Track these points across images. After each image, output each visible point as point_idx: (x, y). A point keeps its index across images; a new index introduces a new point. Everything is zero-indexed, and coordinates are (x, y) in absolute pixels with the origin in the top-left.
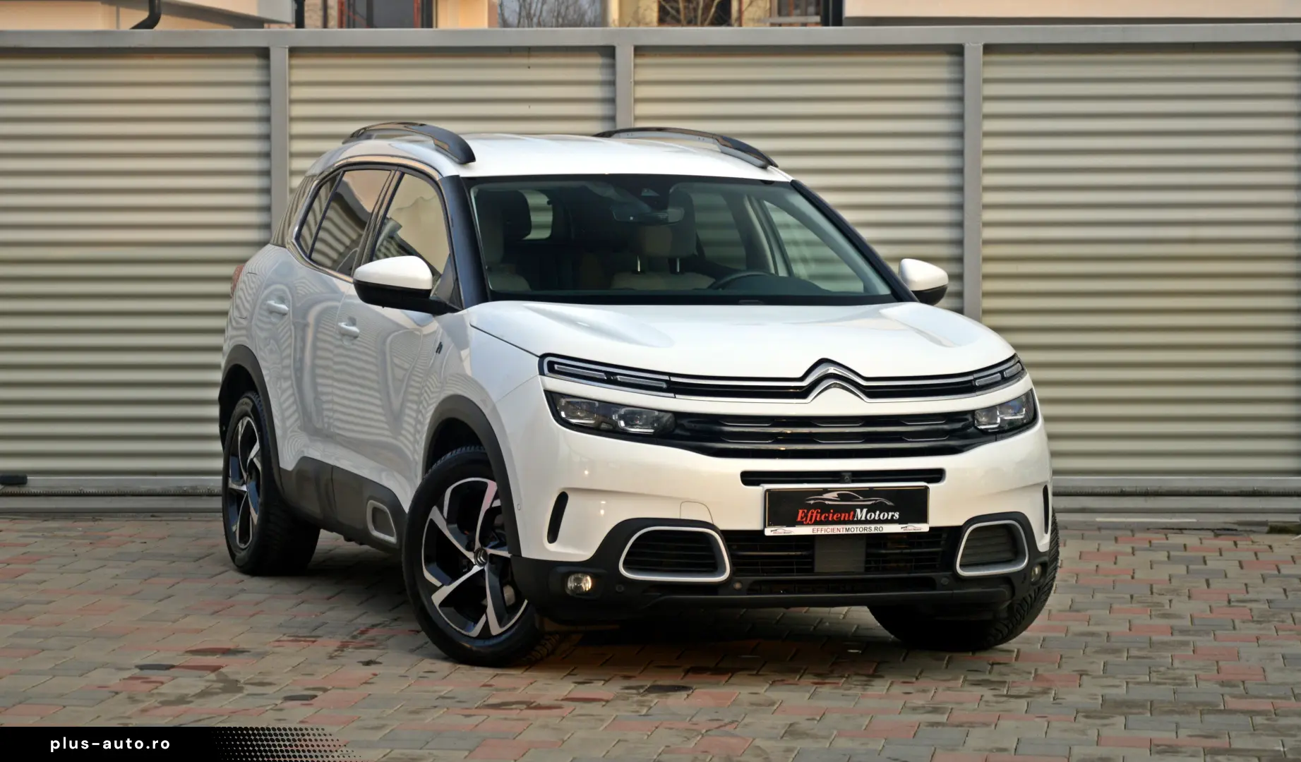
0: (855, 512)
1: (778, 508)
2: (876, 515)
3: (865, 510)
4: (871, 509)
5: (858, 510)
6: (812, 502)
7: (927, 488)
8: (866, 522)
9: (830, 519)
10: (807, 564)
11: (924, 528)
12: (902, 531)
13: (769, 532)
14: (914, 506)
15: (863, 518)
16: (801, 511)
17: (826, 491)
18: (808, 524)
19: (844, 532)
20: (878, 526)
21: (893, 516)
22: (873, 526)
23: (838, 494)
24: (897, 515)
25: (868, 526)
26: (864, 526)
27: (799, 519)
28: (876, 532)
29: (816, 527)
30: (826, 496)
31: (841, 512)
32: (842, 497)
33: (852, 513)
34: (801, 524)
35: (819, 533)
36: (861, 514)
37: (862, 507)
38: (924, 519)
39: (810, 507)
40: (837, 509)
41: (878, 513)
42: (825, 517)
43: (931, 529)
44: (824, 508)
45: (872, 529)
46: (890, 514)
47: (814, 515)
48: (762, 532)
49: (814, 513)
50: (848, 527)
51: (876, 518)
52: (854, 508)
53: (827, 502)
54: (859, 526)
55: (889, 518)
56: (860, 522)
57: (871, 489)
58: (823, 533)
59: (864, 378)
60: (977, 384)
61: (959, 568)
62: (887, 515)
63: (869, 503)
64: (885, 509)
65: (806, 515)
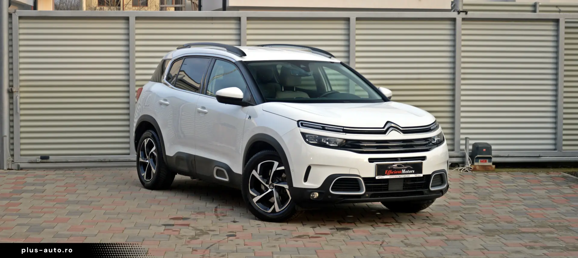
0: (402, 171)
1: (380, 170)
2: (408, 172)
3: (405, 170)
4: (406, 170)
5: (403, 170)
6: (390, 168)
7: (422, 163)
8: (405, 174)
9: (395, 173)
10: (386, 188)
11: (421, 175)
12: (415, 176)
13: (377, 178)
14: (418, 168)
15: (404, 173)
16: (386, 171)
17: (394, 164)
18: (388, 175)
19: (399, 177)
21: (412, 172)
22: (407, 175)
23: (397, 165)
24: (414, 171)
25: (405, 175)
27: (386, 173)
28: (408, 177)
29: (391, 176)
30: (394, 166)
31: (397, 171)
32: (399, 166)
33: (401, 171)
34: (386, 175)
35: (391, 178)
36: (404, 171)
37: (404, 169)
38: (421, 172)
39: (389, 169)
40: (397, 170)
41: (408, 171)
42: (393, 173)
43: (423, 175)
44: (393, 170)
46: (412, 171)
48: (375, 178)
49: (390, 172)
50: (400, 175)
52: (401, 170)
53: (394, 168)
54: (403, 175)
57: (406, 163)
58: (393, 178)
59: (401, 127)
60: (431, 128)
61: (430, 187)
62: (411, 172)
63: (406, 168)
64: (410, 169)
65: (388, 172)
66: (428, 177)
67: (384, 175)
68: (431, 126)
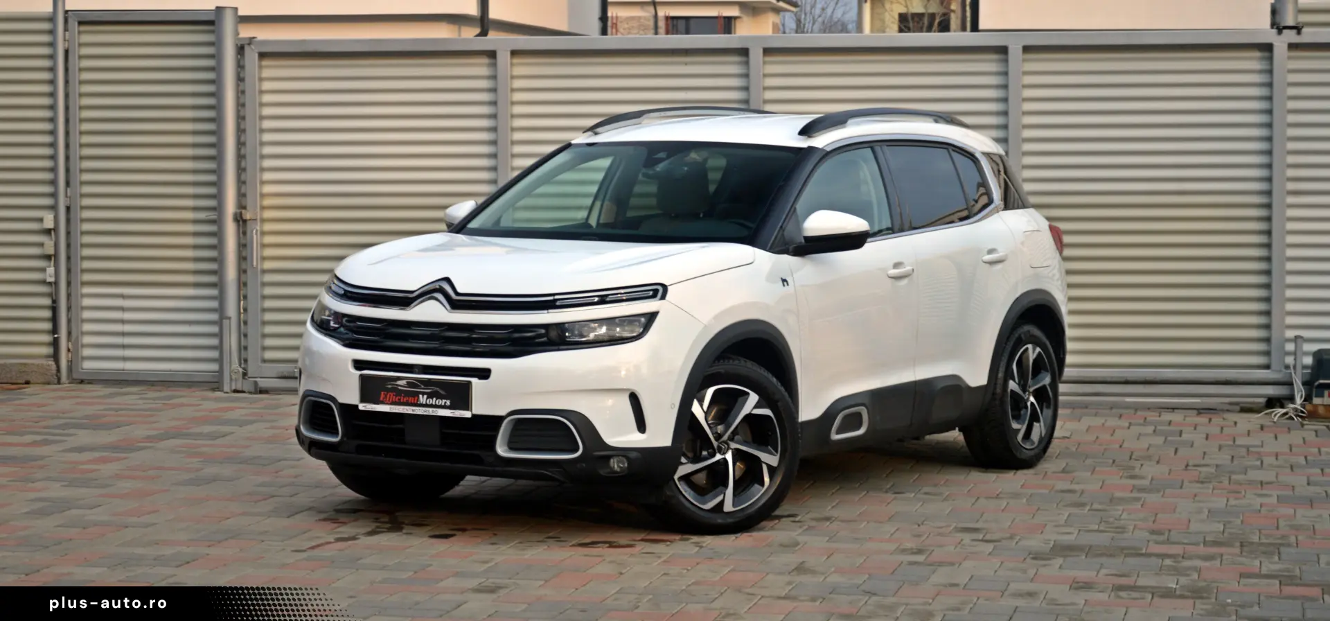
0: (418, 397)
1: (370, 389)
2: (433, 401)
3: (425, 396)
4: (430, 396)
5: (421, 396)
6: (390, 386)
7: (469, 383)
8: (426, 406)
9: (402, 400)
11: (467, 414)
12: (451, 415)
13: (362, 407)
14: (461, 396)
15: (424, 403)
16: (382, 393)
17: (399, 379)
18: (387, 404)
19: (411, 412)
20: (434, 409)
21: (445, 403)
22: (431, 410)
23: (407, 382)
24: (448, 403)
25: (427, 409)
26: (424, 409)
27: (381, 399)
28: (433, 414)
29: (393, 407)
30: (400, 383)
31: (409, 397)
32: (410, 384)
33: (416, 398)
34: (382, 403)
35: (394, 411)
36: (423, 399)
37: (423, 394)
39: (388, 390)
40: (407, 394)
41: (434, 399)
42: (399, 399)
43: (474, 416)
44: (398, 392)
45: (430, 412)
46: (444, 401)
47: (392, 396)
48: (357, 406)
49: (391, 396)
50: (414, 408)
51: (434, 403)
52: (417, 394)
53: (399, 388)
54: (421, 408)
55: (443, 404)
56: (422, 405)
57: (430, 379)
58: (397, 411)
59: (457, 294)
60: (558, 303)
61: (502, 450)
62: (442, 402)
63: (429, 391)
64: (439, 397)
65: (386, 396)
66: (493, 422)
67: (377, 402)
68: (557, 297)
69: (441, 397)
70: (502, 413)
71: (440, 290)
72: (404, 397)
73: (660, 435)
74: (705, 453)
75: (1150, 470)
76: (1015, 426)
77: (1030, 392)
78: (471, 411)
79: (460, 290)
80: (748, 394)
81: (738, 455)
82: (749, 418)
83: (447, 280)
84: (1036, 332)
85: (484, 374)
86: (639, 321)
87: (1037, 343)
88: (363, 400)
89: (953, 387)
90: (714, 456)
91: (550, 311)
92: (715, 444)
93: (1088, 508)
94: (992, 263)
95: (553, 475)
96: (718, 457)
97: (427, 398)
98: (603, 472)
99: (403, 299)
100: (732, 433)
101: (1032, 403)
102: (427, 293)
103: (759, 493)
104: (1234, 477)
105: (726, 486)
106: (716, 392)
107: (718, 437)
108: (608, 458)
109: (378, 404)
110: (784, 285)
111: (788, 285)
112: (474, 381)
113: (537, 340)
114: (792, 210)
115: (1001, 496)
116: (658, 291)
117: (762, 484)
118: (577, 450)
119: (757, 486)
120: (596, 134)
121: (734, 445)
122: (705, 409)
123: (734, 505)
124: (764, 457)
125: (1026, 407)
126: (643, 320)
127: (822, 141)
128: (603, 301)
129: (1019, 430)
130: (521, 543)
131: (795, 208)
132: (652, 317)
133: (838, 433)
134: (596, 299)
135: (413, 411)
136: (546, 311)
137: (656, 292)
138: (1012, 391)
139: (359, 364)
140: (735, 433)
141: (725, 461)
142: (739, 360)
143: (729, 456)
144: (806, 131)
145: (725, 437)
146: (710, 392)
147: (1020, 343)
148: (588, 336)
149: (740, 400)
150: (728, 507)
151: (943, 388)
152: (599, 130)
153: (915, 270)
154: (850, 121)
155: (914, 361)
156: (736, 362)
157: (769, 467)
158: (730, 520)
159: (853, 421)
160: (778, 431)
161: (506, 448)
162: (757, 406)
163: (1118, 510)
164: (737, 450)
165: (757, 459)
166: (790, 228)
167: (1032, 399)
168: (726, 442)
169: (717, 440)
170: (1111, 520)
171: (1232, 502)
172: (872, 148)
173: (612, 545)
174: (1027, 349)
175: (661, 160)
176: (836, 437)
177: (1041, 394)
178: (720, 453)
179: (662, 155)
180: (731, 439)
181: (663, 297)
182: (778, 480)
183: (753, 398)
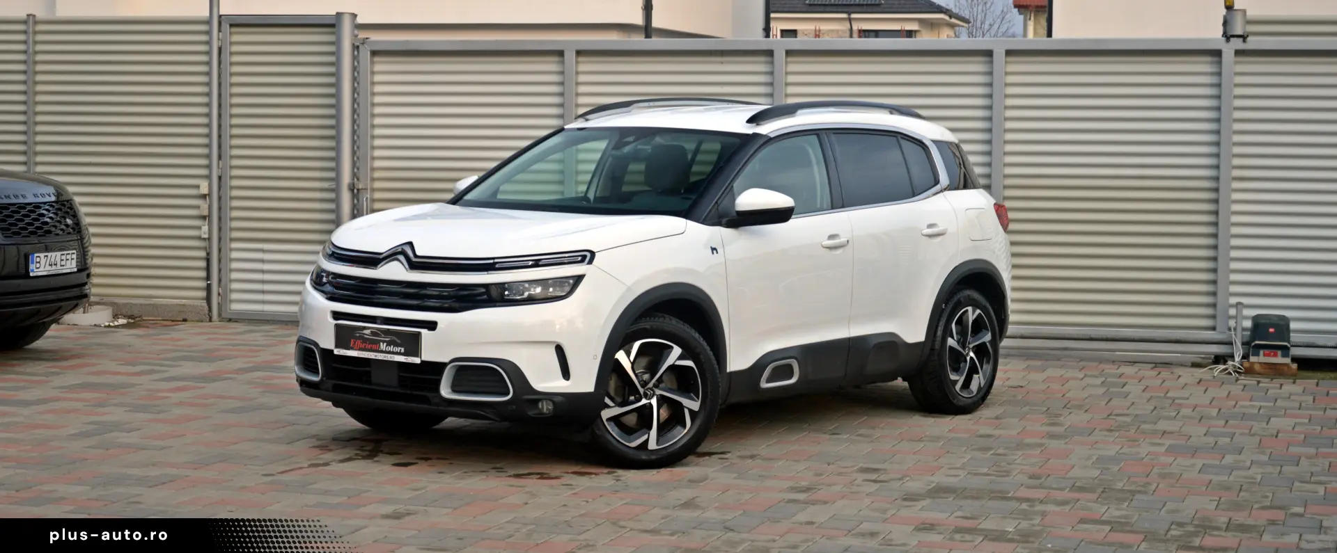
1: (343, 336)
2: (391, 348)
3: (385, 344)
4: (389, 344)
5: (381, 344)
6: (358, 335)
7: (419, 334)
8: (385, 352)
9: (367, 347)
10: (366, 377)
11: (417, 360)
12: (405, 361)
13: (336, 352)
14: (412, 343)
15: (384, 350)
16: (352, 340)
17: (365, 328)
18: (356, 350)
19: (374, 357)
20: (392, 355)
21: (401, 350)
22: (389, 355)
23: (372, 331)
24: (403, 350)
25: (386, 355)
26: (384, 355)
27: (351, 345)
29: (360, 352)
30: (366, 331)
31: (371, 345)
32: (373, 334)
33: (378, 346)
34: (352, 349)
35: (361, 356)
36: (383, 346)
37: (384, 342)
38: (417, 354)
39: (357, 338)
40: (371, 341)
43: (422, 362)
44: (365, 340)
45: (389, 357)
46: (399, 348)
48: (333, 351)
49: (359, 342)
50: (376, 354)
51: (392, 350)
52: (379, 342)
53: (366, 336)
54: (382, 354)
55: (399, 351)
56: (382, 352)
57: (388, 329)
58: (363, 356)
59: (416, 256)
60: (497, 266)
61: (445, 391)
62: (398, 349)
63: (387, 339)
65: (355, 343)
66: (438, 368)
67: (348, 348)
68: (496, 261)
69: (396, 345)
70: (446, 360)
71: (404, 253)
72: (369, 344)
73: (584, 381)
74: (632, 398)
75: (1076, 419)
76: (953, 377)
77: (969, 348)
78: (421, 358)
79: (419, 253)
80: (672, 347)
81: (662, 400)
82: (673, 368)
83: (410, 244)
84: (976, 295)
85: (432, 326)
86: (569, 283)
87: (976, 305)
88: (337, 346)
89: (890, 344)
90: (640, 400)
91: (490, 272)
92: (641, 390)
93: (992, 452)
94: (930, 236)
95: (486, 415)
96: (644, 401)
97: (387, 346)
98: (531, 413)
99: (372, 260)
100: (657, 380)
101: (971, 358)
102: (392, 255)
103: (680, 435)
104: (1144, 426)
105: (650, 428)
106: (642, 345)
107: (644, 384)
108: (537, 401)
109: (349, 349)
110: (713, 253)
111: (717, 253)
112: (424, 332)
113: (479, 298)
114: (729, 188)
115: (924, 439)
116: (587, 257)
117: (684, 426)
118: (508, 394)
119: (679, 428)
120: (587, 120)
121: (658, 392)
122: (632, 361)
123: (658, 443)
124: (686, 402)
125: (966, 361)
126: (571, 281)
127: (768, 128)
128: (537, 264)
129: (956, 382)
130: (465, 472)
131: (732, 186)
132: (579, 279)
133: (768, 381)
134: (530, 263)
135: (376, 356)
136: (486, 273)
137: (584, 257)
138: (950, 346)
139: (337, 315)
140: (660, 380)
141: (651, 405)
142: (665, 318)
143: (654, 402)
144: (753, 120)
145: (651, 385)
146: (637, 345)
147: (959, 305)
148: (523, 295)
149: (666, 352)
150: (652, 445)
151: (876, 345)
152: (588, 117)
153: (850, 242)
154: (800, 112)
155: (850, 320)
156: (661, 320)
157: (691, 411)
158: (654, 457)
159: (786, 372)
160: (699, 380)
161: (450, 390)
162: (681, 358)
163: (1016, 455)
164: (661, 395)
165: (680, 404)
166: (725, 203)
167: (972, 354)
168: (651, 389)
169: (643, 387)
170: (1003, 464)
171: (1125, 450)
172: (818, 135)
173: (542, 476)
174: (967, 311)
175: (628, 143)
176: (764, 385)
177: (981, 351)
178: (646, 398)
179: (631, 139)
180: (656, 386)
181: (590, 262)
182: (698, 422)
183: (677, 351)
